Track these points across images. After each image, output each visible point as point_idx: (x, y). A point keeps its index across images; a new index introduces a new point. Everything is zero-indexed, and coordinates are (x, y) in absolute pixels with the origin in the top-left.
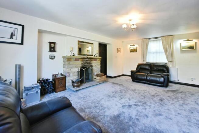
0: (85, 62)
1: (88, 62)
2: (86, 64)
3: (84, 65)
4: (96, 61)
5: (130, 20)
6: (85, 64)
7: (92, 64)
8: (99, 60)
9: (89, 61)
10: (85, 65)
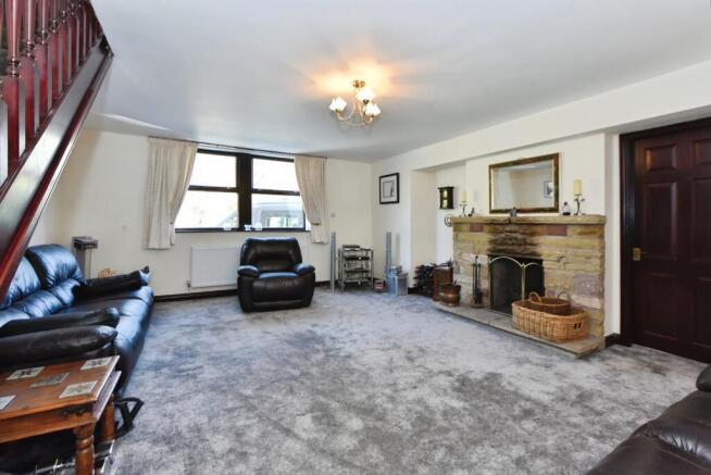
0: (503, 235)
1: (516, 239)
2: (507, 244)
3: (500, 247)
4: (565, 234)
5: (357, 86)
6: (501, 244)
7: (539, 250)
8: (579, 230)
9: (519, 236)
10: (505, 247)
